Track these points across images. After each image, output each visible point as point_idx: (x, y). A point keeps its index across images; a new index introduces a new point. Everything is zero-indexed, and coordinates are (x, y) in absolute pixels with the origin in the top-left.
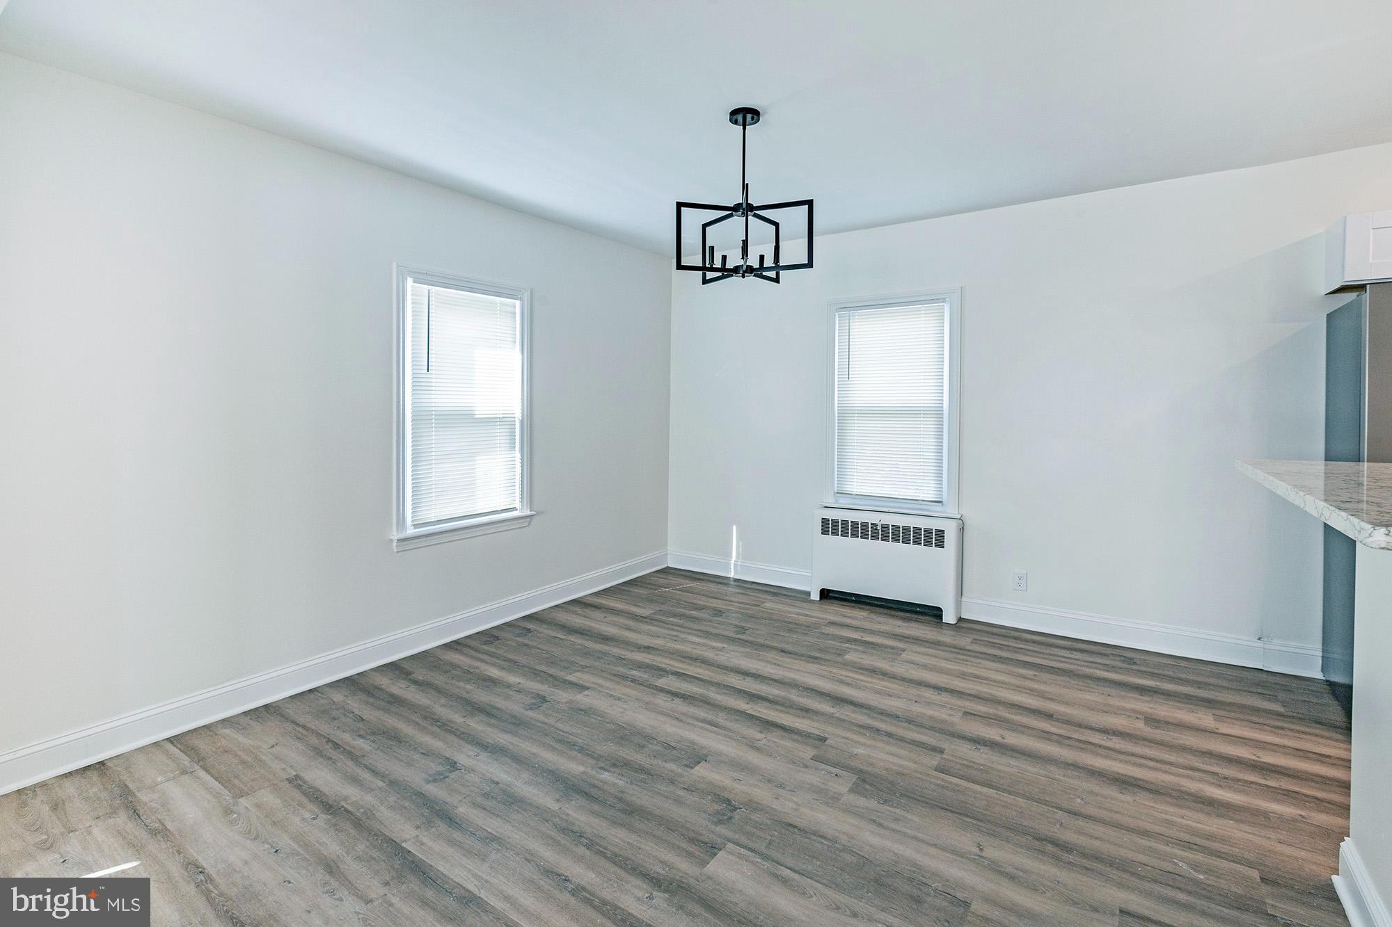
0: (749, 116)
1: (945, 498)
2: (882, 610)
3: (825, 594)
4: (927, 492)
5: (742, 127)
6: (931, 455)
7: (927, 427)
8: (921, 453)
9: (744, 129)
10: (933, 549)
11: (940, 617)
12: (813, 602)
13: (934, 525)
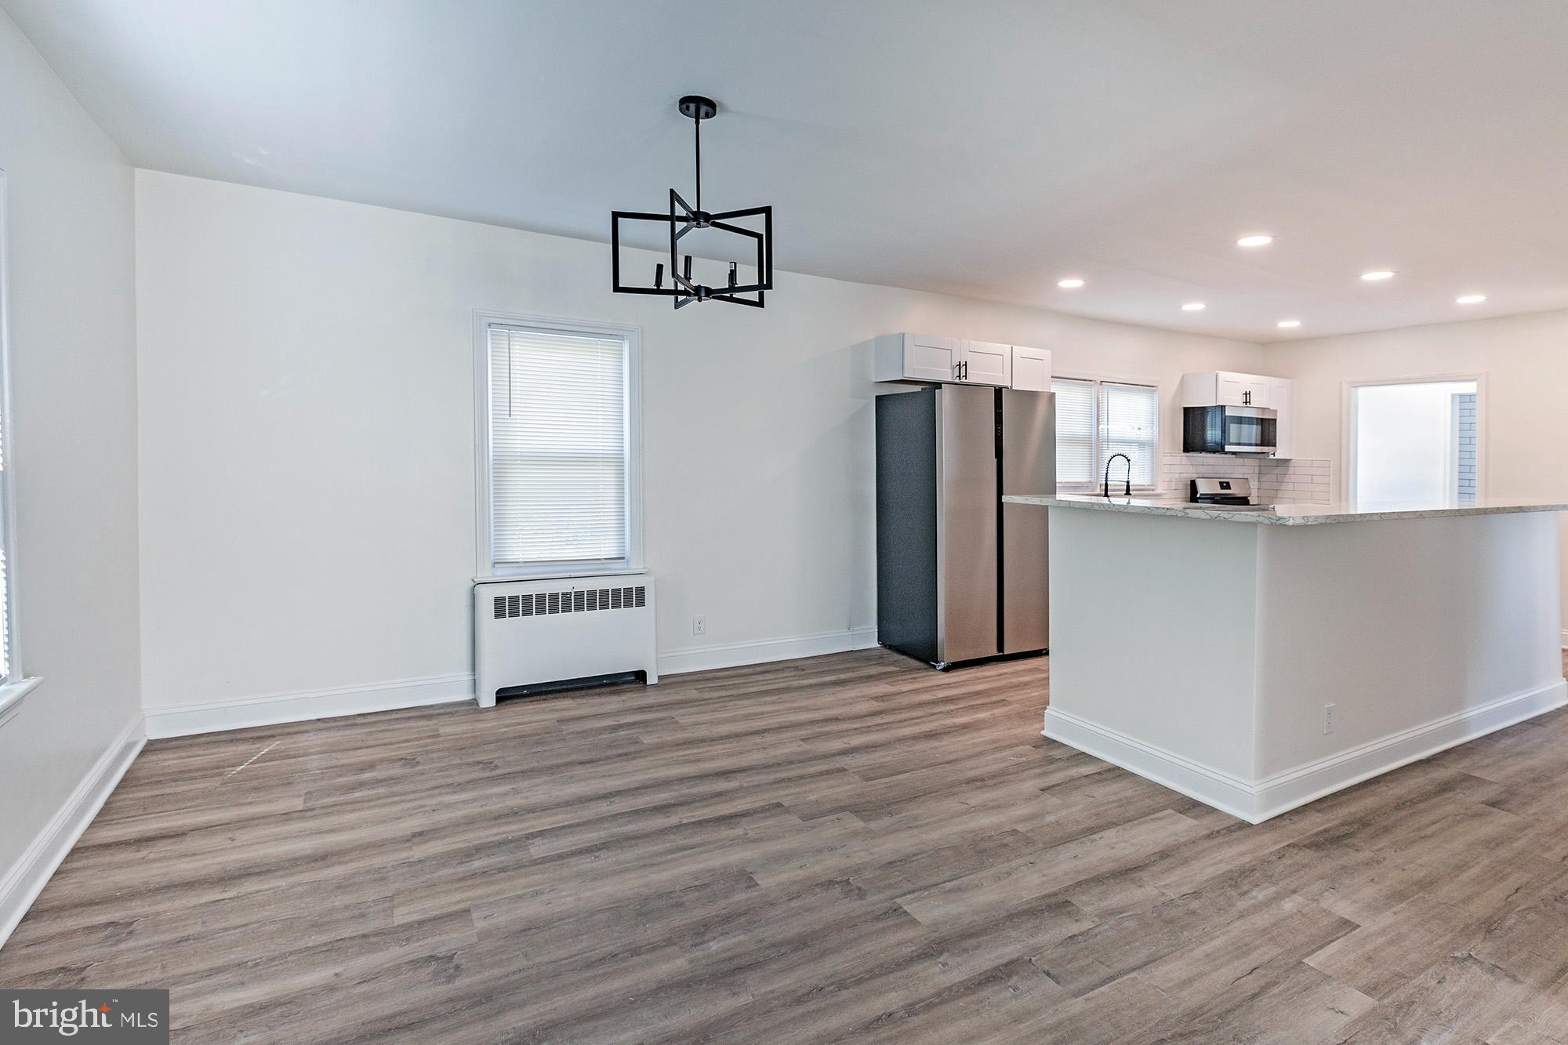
0: (703, 109)
1: (627, 554)
2: (583, 693)
3: (505, 696)
4: (607, 548)
5: (694, 120)
6: (612, 508)
7: (608, 477)
8: (601, 506)
9: (697, 123)
10: (635, 610)
11: (645, 681)
12: (487, 710)
13: (633, 583)
